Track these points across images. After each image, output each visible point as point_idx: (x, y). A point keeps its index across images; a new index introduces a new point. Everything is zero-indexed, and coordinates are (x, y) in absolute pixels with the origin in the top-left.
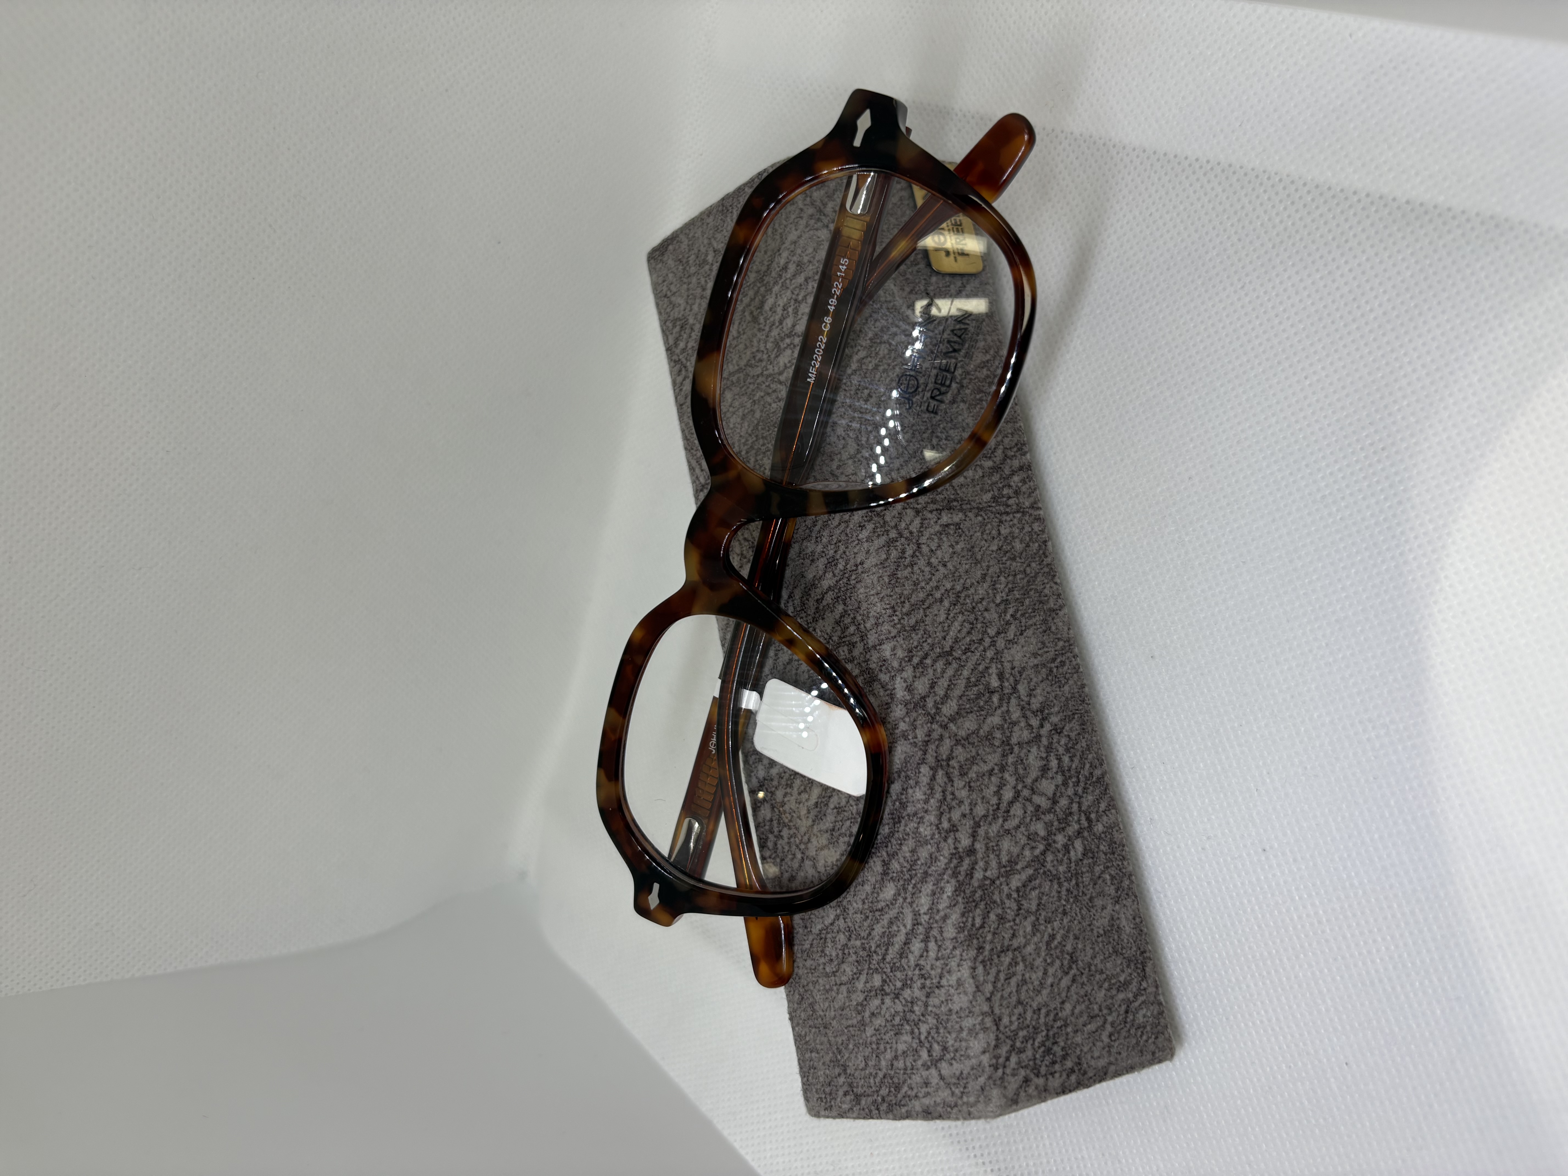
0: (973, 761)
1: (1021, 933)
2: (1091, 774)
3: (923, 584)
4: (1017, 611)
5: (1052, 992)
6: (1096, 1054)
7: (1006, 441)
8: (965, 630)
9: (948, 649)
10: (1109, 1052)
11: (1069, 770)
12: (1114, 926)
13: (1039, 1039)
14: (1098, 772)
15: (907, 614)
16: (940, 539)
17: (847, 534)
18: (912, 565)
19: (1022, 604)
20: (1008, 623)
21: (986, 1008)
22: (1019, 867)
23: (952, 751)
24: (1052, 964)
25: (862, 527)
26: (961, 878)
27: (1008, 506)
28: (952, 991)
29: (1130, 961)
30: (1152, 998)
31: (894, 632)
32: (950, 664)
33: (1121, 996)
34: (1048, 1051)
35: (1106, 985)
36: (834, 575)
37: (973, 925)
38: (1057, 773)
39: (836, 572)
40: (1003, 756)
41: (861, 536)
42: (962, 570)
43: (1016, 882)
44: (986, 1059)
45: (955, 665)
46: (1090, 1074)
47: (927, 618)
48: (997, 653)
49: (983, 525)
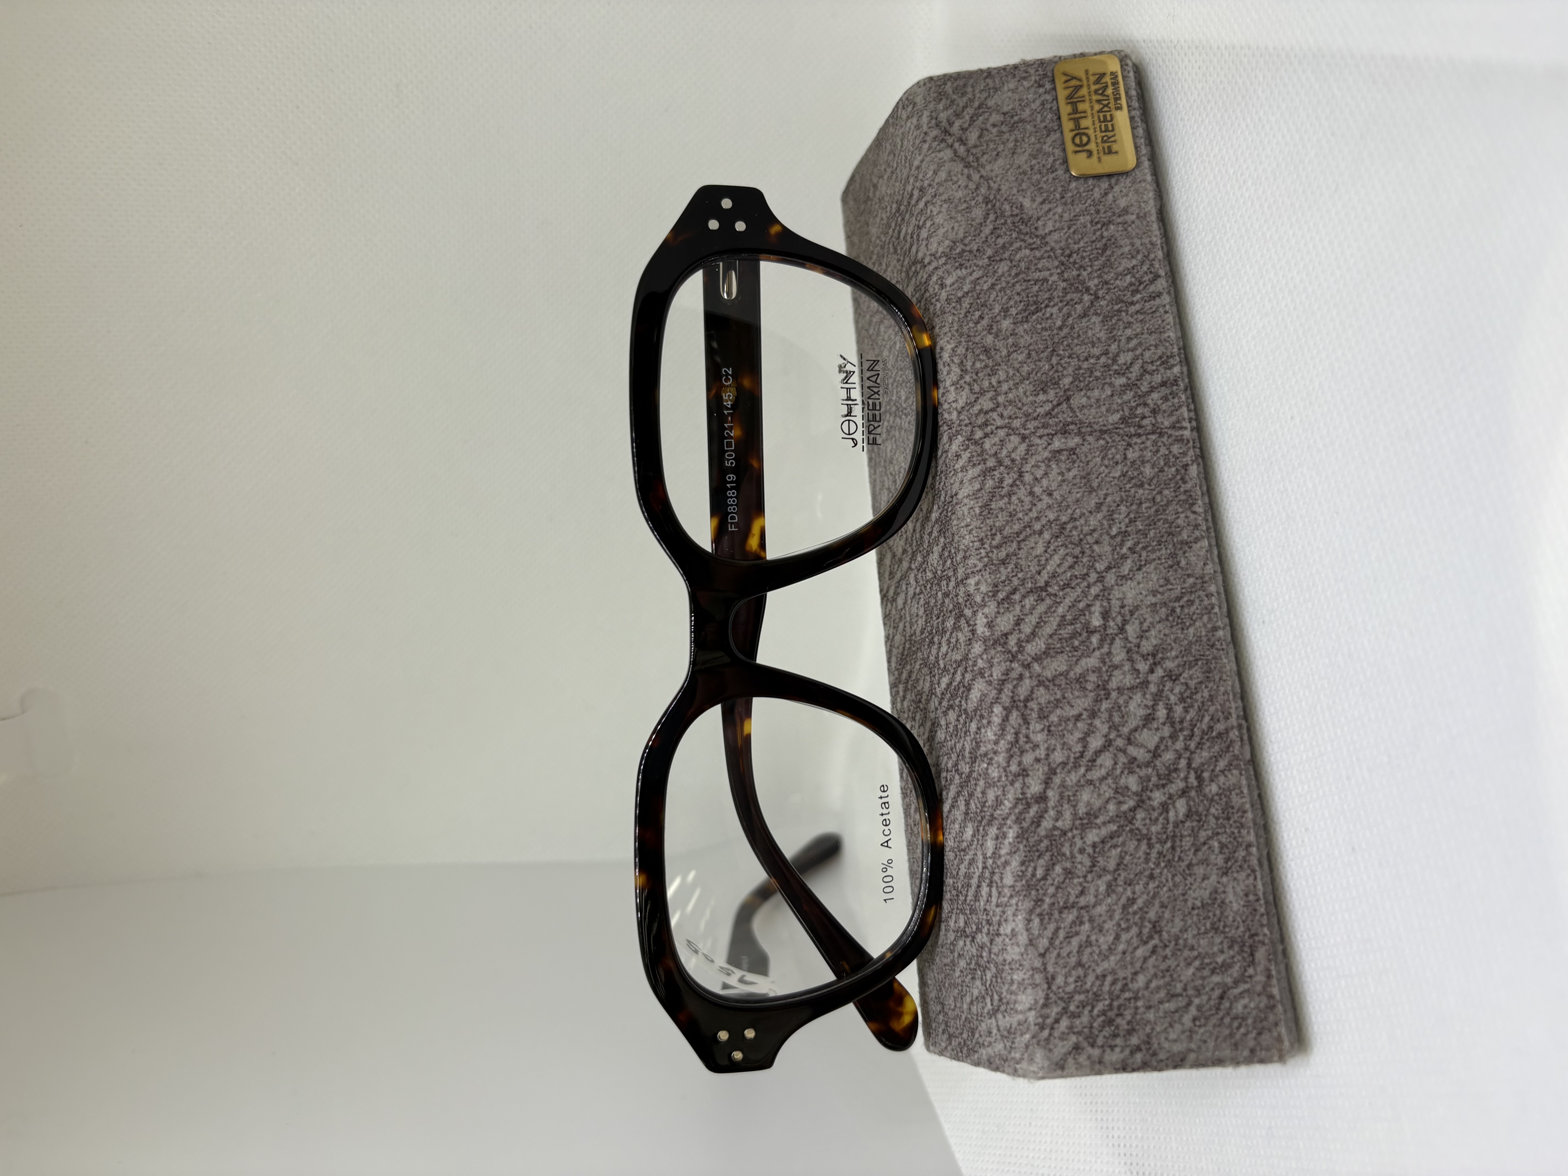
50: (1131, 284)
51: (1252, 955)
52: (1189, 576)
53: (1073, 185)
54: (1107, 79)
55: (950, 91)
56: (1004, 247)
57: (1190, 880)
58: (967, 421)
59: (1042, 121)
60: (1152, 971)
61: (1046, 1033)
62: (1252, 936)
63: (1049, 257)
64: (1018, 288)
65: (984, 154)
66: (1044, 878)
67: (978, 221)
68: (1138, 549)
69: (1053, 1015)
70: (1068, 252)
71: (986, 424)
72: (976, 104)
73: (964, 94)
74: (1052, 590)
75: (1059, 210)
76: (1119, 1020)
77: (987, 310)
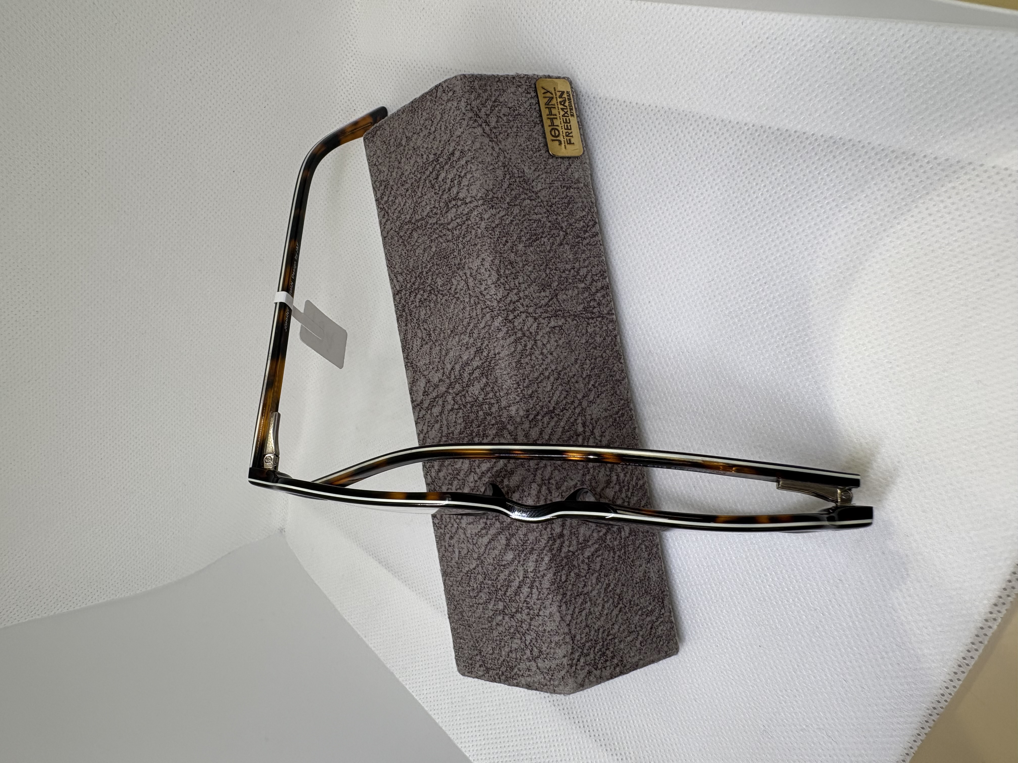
0: (564, 480)
1: (589, 584)
2: (637, 484)
3: (537, 367)
4: (596, 382)
5: (607, 618)
6: (632, 654)
7: (594, 270)
8: (563, 396)
9: (551, 409)
10: (640, 653)
11: (623, 482)
12: (646, 577)
13: (598, 647)
14: (641, 482)
15: (526, 387)
16: (549, 337)
17: (489, 334)
18: (530, 355)
19: (599, 377)
20: (590, 390)
21: (566, 630)
22: (590, 543)
23: (552, 474)
24: (607, 601)
25: (500, 330)
26: (554, 552)
27: (593, 313)
28: (546, 619)
29: (655, 597)
30: (667, 619)
31: (518, 399)
32: (553, 418)
33: (649, 619)
34: (604, 653)
35: (640, 612)
36: (481, 359)
37: (560, 580)
38: (616, 484)
39: (482, 357)
40: (583, 475)
41: (498, 336)
42: (562, 357)
43: (587, 553)
44: (565, 661)
45: (555, 419)
46: (628, 667)
47: (540, 389)
48: (583, 409)
49: (577, 326)
50: (584, 227)
51: (663, 602)
52: (621, 399)
53: (551, 160)
54: (565, 95)
55: (477, 87)
56: (515, 197)
57: (634, 568)
58: (504, 308)
59: (531, 117)
60: (621, 621)
61: (574, 668)
62: (662, 592)
63: (541, 206)
64: (526, 224)
65: (500, 133)
66: (566, 581)
67: (500, 178)
68: (597, 385)
69: (576, 657)
70: (550, 204)
71: (514, 310)
72: (493, 99)
73: (485, 91)
74: (557, 412)
75: (544, 176)
76: (607, 652)
77: (509, 237)
